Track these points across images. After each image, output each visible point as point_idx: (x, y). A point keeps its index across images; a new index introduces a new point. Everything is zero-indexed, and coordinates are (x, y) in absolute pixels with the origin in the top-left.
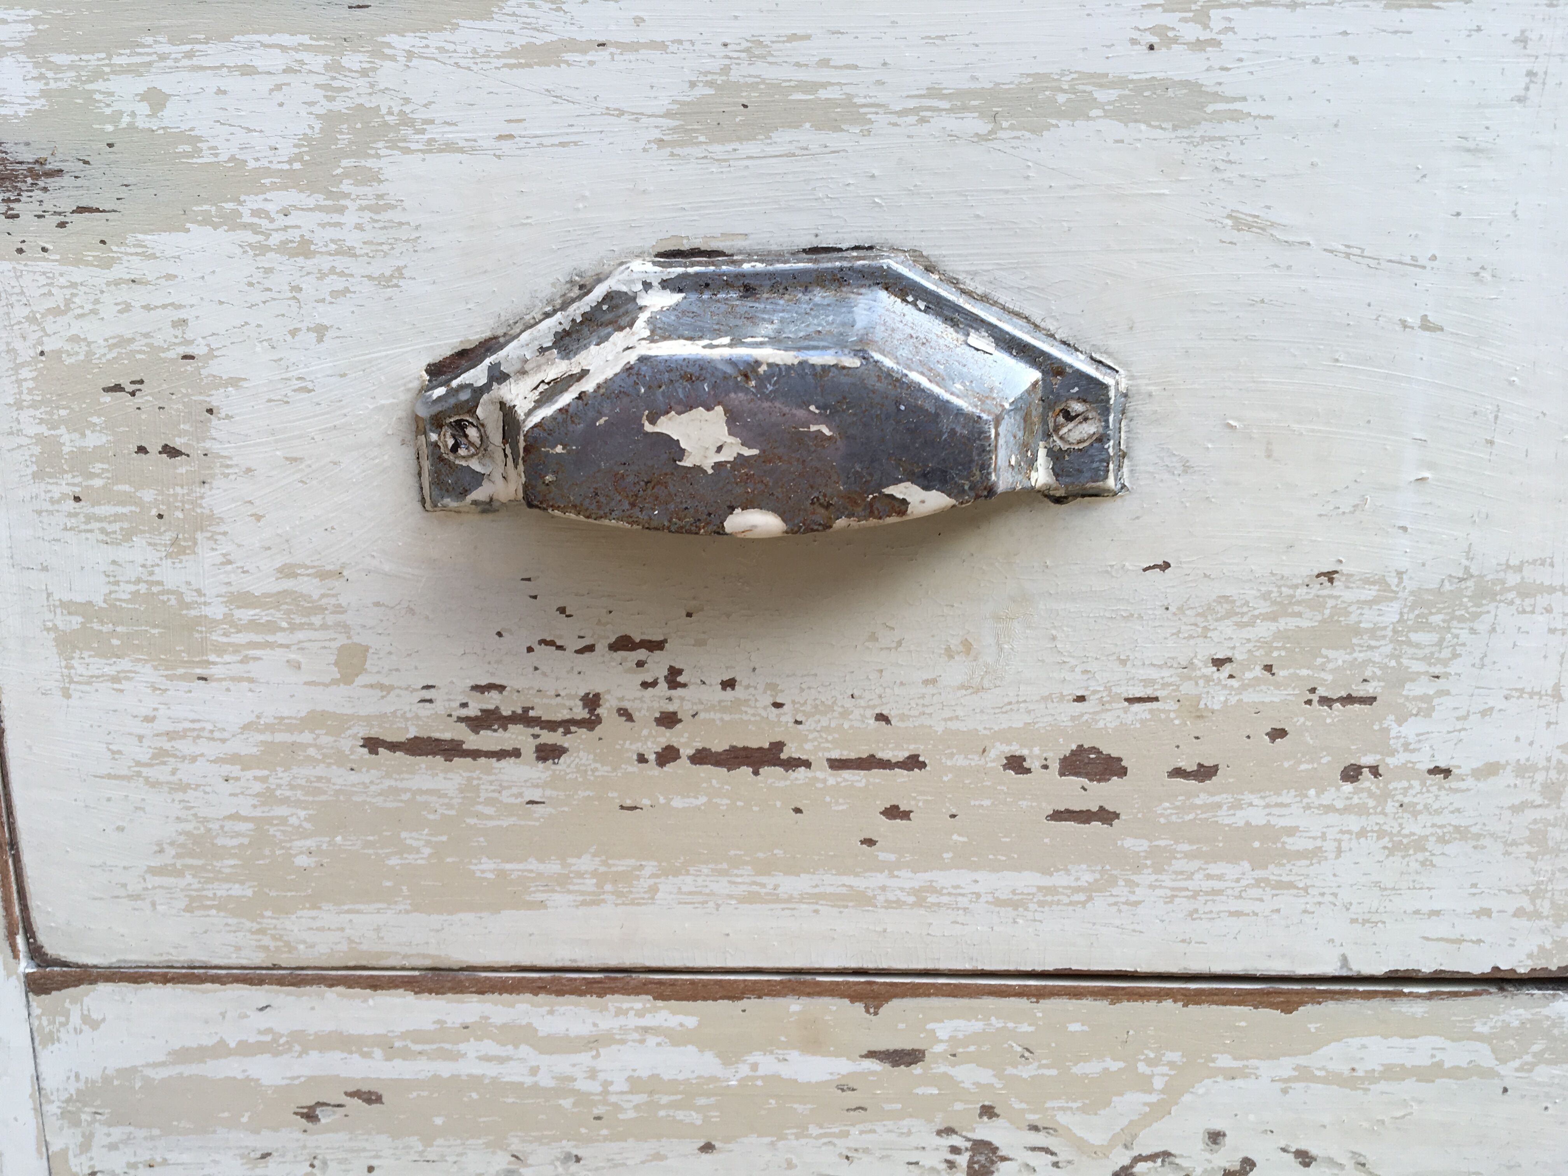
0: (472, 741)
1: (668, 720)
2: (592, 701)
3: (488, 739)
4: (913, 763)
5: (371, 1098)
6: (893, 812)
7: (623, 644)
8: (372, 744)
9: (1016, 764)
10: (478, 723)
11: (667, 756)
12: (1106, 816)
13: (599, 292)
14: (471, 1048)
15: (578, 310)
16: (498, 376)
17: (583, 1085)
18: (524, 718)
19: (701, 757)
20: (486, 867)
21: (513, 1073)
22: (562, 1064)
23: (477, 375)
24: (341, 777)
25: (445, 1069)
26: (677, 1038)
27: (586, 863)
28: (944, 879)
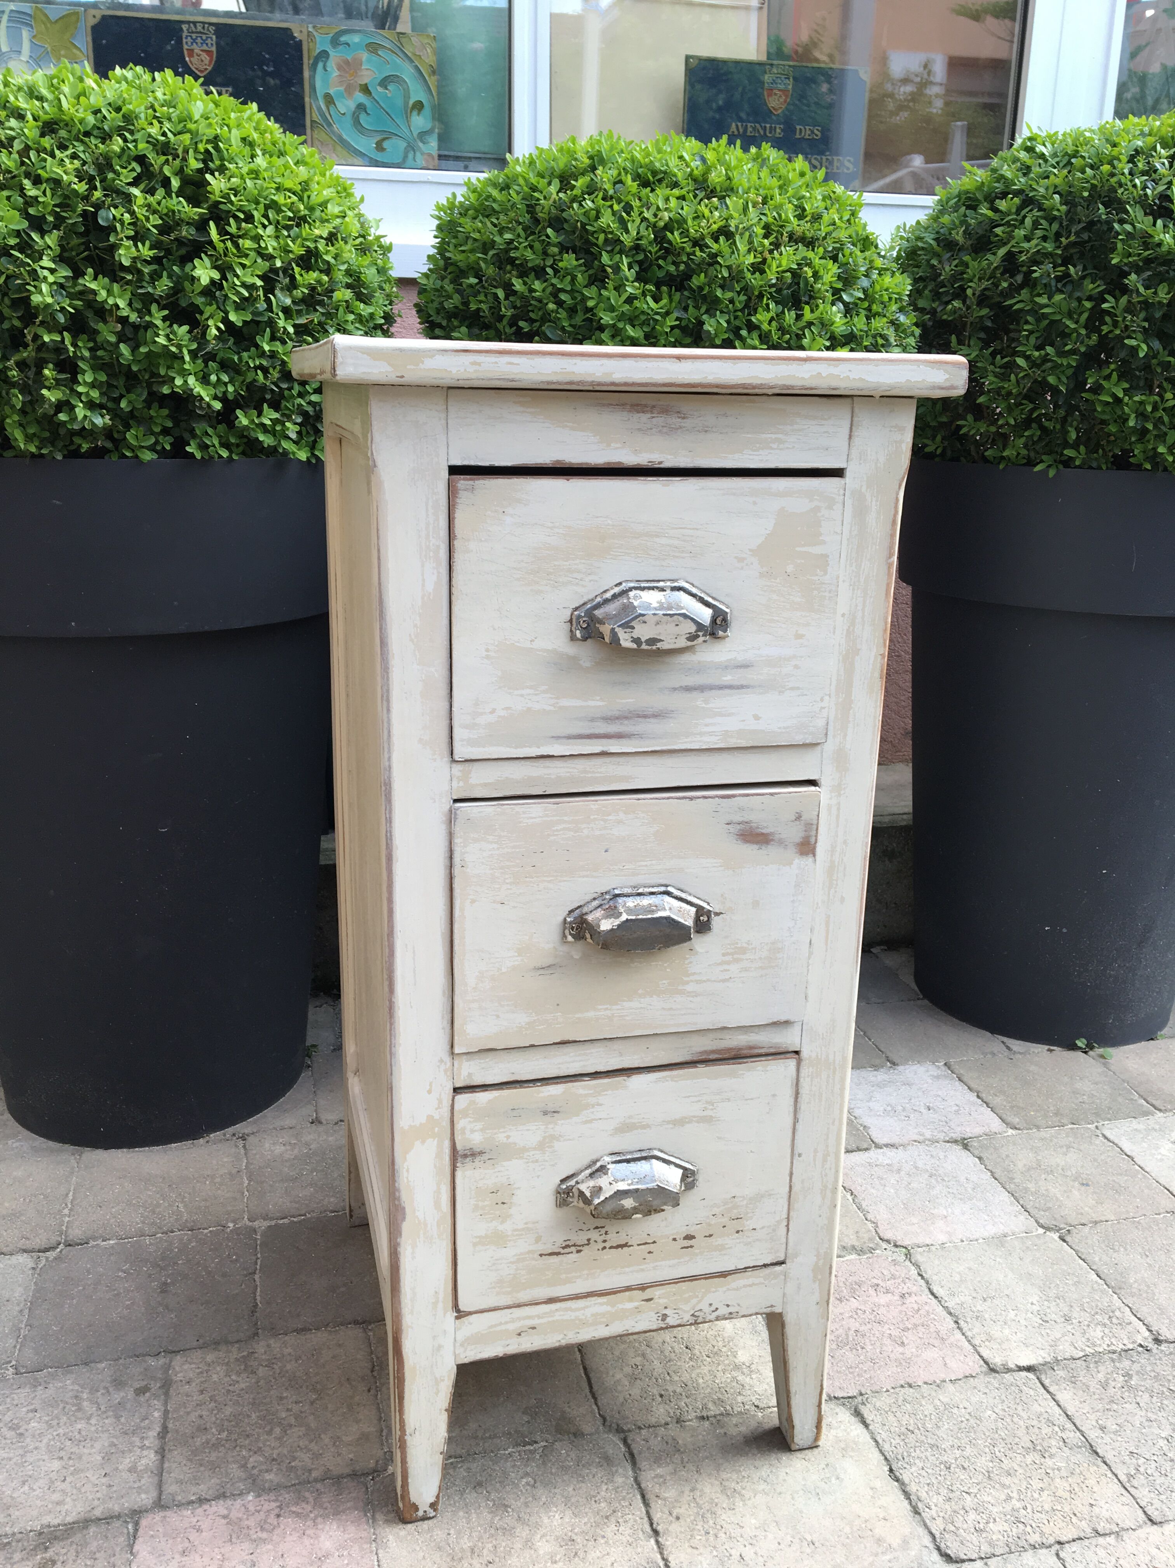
0: (562, 1251)
1: (605, 1241)
2: (589, 1240)
3: (566, 1250)
4: (654, 1242)
5: (534, 1328)
6: (650, 1252)
7: (597, 1228)
8: (541, 1255)
9: (674, 1239)
10: (563, 1248)
11: (604, 1248)
12: (691, 1247)
13: (598, 1164)
14: (557, 1314)
15: (594, 1168)
16: (577, 1183)
17: (582, 1317)
18: (574, 1245)
19: (611, 1248)
20: (564, 1276)
21: (565, 1318)
22: (577, 1313)
23: (572, 1183)
24: (534, 1262)
25: (550, 1319)
26: (601, 1304)
27: (586, 1272)
28: (658, 1263)
